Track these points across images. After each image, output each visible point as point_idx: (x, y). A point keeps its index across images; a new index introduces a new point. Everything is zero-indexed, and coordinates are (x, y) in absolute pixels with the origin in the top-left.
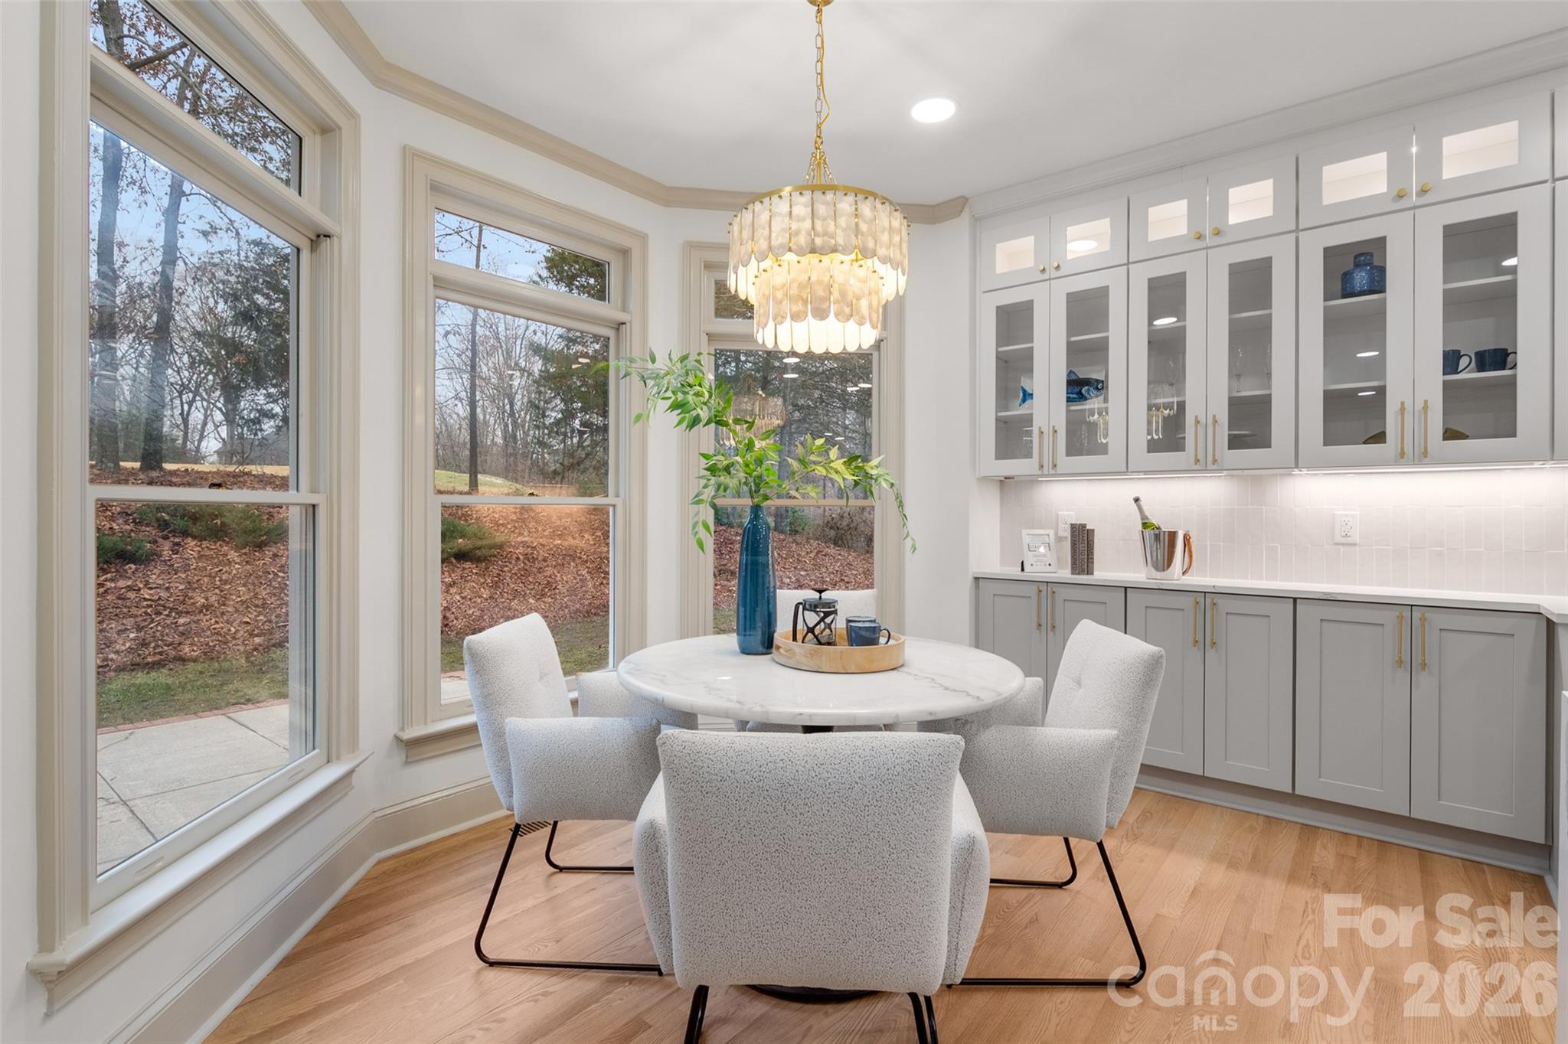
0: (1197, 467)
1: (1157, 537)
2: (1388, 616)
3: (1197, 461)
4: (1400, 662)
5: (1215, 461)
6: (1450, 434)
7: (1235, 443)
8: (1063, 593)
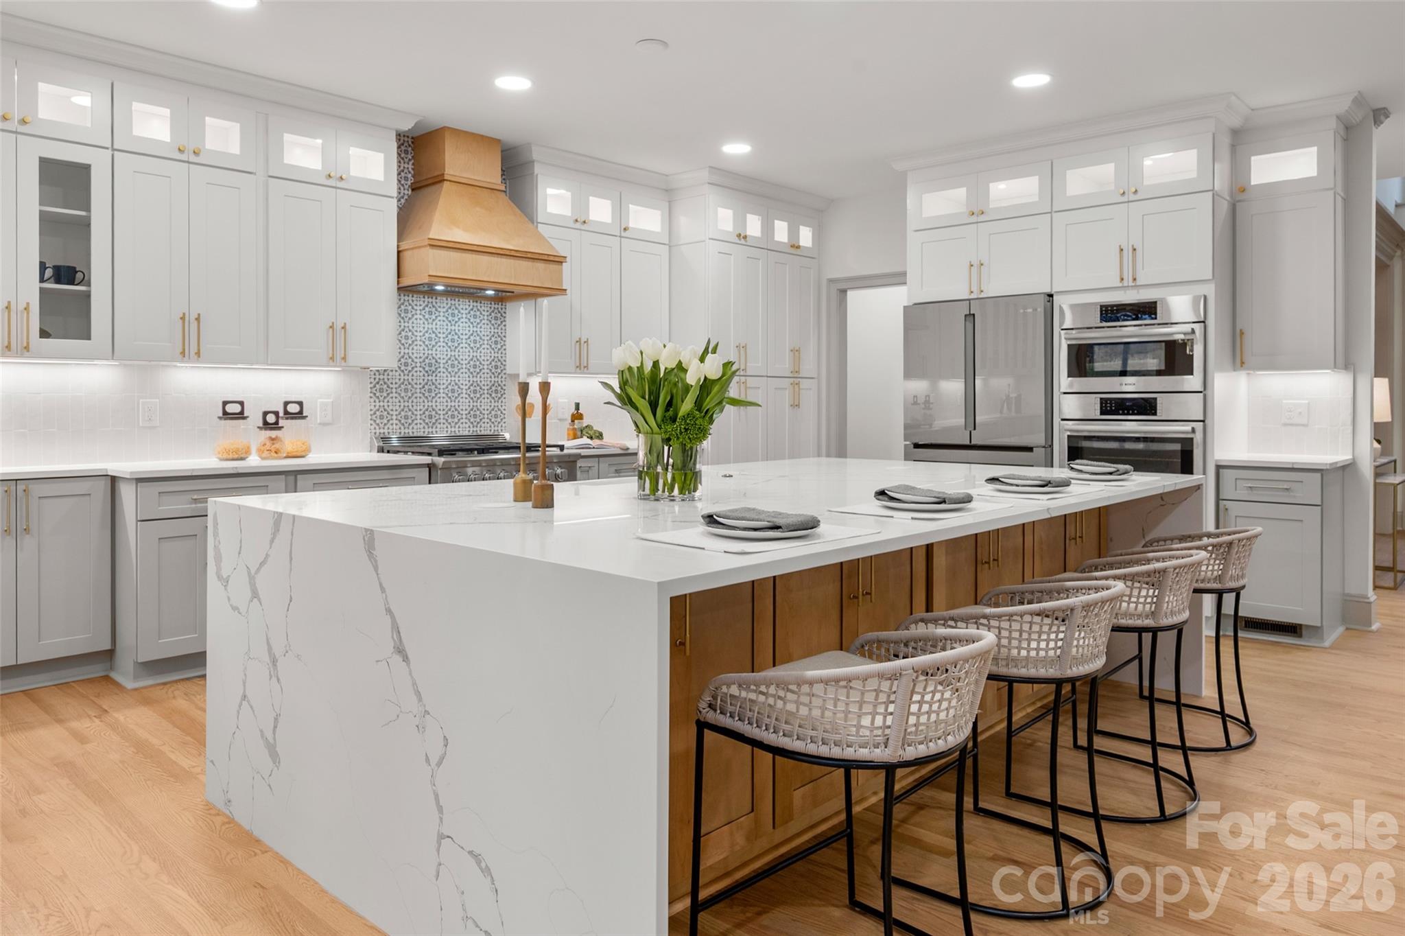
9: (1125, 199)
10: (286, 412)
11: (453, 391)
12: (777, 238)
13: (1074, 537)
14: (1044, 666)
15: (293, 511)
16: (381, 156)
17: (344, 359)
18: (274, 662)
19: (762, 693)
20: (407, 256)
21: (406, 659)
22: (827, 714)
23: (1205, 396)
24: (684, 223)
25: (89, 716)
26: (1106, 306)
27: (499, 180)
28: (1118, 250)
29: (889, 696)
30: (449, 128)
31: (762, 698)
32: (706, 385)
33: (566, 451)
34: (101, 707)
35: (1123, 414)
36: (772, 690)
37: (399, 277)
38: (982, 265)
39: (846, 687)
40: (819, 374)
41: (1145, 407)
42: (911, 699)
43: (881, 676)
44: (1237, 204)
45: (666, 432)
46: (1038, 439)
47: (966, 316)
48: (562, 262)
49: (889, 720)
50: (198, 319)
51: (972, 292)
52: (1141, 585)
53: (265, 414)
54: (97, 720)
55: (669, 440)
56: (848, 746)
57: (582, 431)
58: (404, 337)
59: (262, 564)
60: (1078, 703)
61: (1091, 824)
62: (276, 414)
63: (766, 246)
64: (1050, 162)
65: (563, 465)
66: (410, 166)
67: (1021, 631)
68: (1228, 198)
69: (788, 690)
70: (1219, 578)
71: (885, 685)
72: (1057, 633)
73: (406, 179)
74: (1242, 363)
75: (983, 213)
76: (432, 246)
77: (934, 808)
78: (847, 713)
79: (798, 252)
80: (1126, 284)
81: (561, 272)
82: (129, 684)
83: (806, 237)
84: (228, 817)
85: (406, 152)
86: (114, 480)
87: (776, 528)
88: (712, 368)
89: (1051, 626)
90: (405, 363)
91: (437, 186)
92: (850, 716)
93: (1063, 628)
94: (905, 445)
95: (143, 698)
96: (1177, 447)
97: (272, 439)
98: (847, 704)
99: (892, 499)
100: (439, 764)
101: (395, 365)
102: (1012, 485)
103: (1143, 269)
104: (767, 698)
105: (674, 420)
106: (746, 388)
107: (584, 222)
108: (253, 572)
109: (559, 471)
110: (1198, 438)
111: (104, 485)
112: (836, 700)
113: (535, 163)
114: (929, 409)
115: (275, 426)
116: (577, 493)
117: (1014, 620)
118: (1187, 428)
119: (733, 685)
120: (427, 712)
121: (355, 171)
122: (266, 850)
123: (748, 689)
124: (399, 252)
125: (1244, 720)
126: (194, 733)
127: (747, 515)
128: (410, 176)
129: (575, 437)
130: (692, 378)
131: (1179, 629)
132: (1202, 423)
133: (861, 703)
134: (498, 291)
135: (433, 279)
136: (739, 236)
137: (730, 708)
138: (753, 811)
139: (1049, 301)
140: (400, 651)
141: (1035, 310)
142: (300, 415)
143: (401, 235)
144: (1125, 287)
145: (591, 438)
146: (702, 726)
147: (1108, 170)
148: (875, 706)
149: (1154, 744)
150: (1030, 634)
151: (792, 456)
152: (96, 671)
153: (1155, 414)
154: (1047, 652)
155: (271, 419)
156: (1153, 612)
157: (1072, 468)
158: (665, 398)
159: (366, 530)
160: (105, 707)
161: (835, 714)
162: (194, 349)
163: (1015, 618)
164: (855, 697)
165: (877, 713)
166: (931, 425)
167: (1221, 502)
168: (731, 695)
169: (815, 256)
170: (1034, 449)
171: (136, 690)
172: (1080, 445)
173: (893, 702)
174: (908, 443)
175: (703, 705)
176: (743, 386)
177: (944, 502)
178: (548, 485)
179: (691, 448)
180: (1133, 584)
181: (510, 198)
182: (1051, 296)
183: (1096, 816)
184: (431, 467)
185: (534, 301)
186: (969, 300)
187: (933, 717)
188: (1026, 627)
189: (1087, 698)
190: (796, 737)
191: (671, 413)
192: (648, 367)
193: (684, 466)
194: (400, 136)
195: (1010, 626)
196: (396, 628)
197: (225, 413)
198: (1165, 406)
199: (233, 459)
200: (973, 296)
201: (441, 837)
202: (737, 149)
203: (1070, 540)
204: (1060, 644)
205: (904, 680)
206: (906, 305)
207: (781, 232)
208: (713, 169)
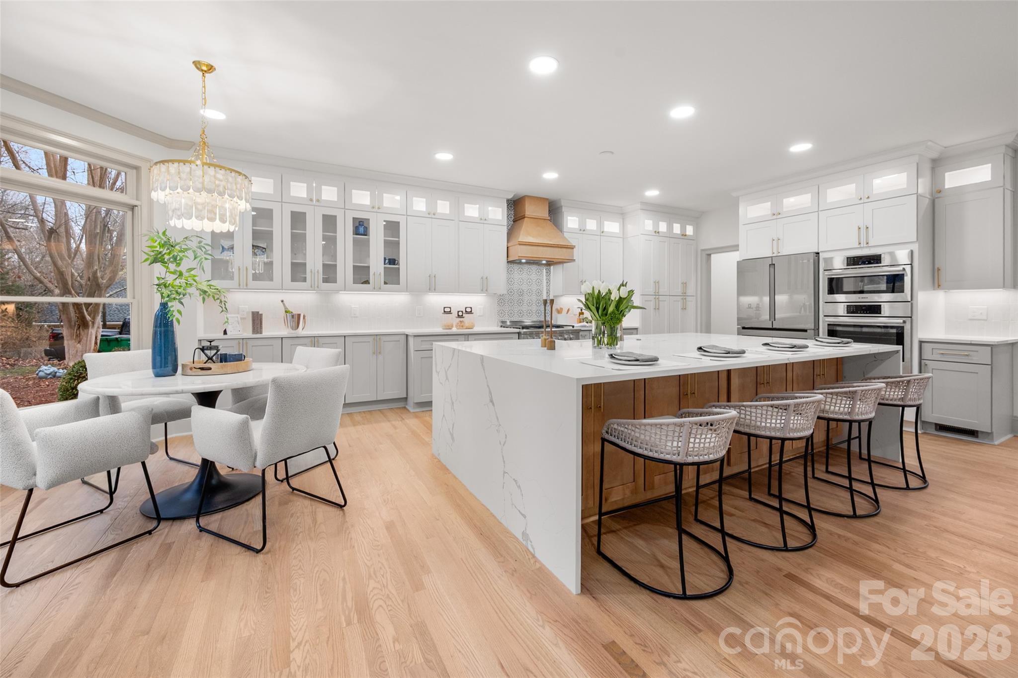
0: (311, 289)
1: (293, 316)
2: (370, 339)
3: (311, 286)
4: (374, 353)
5: (318, 287)
6: (385, 283)
7: (326, 280)
8: (251, 343)
9: (862, 201)
10: (466, 311)
11: (530, 303)
12: (674, 232)
13: (819, 374)
14: (775, 431)
15: (460, 348)
16: (500, 209)
17: (487, 290)
18: (453, 403)
19: (626, 428)
20: (510, 248)
21: (493, 404)
22: (652, 439)
23: (912, 304)
24: (630, 227)
25: (398, 421)
26: (850, 258)
27: (548, 216)
28: (857, 228)
29: (679, 434)
30: (527, 196)
31: (626, 430)
32: (621, 300)
33: (575, 328)
34: (402, 418)
35: (860, 313)
36: (630, 427)
37: (507, 257)
38: (779, 239)
39: (659, 428)
40: (696, 294)
41: (875, 309)
42: (690, 436)
43: (675, 424)
44: (936, 199)
45: (603, 320)
46: (810, 325)
47: (770, 265)
48: (573, 248)
49: (680, 444)
50: (435, 276)
51: (774, 253)
52: (842, 398)
53: (458, 312)
54: (400, 422)
55: (604, 323)
56: (661, 453)
57: (583, 320)
58: (509, 281)
59: (449, 367)
60: (815, 456)
61: (806, 511)
62: (462, 312)
63: (670, 235)
64: (817, 186)
65: (573, 334)
66: (513, 212)
67: (762, 414)
68: (929, 197)
69: (636, 427)
70: (902, 399)
71: (677, 429)
72: (781, 416)
73: (511, 218)
74: (939, 286)
75: (780, 214)
76: (520, 244)
77: (728, 494)
78: (661, 439)
79: (686, 237)
80: (862, 246)
81: (573, 253)
82: (412, 410)
83: (690, 230)
84: (438, 460)
85: (511, 207)
86: (407, 335)
87: (637, 360)
88: (624, 293)
89: (778, 413)
90: (510, 292)
91: (523, 220)
92: (662, 440)
93: (784, 414)
94: (738, 328)
95: (416, 415)
96: (894, 331)
97: (460, 321)
98: (660, 435)
99: (705, 351)
100: (504, 445)
101: (505, 292)
102: (775, 347)
103: (873, 237)
104: (628, 430)
105: (606, 315)
106: (659, 301)
107: (584, 230)
108: (446, 370)
109: (572, 336)
110: (907, 328)
111: (404, 337)
112: (656, 434)
113: (563, 207)
114: (758, 310)
115: (462, 317)
116: (581, 346)
117: (758, 409)
118: (901, 321)
119: (616, 424)
120: (500, 425)
121: (491, 216)
122: (450, 473)
123: (621, 426)
124: (508, 247)
125: (922, 475)
126: (429, 427)
127: (627, 355)
128: (512, 216)
129: (580, 322)
130: (614, 296)
131: (870, 422)
132: (910, 318)
133: (667, 436)
134: (549, 261)
135: (520, 258)
136: (655, 232)
137: (614, 433)
138: (634, 481)
139: (817, 256)
140: (492, 401)
141: (809, 261)
142: (471, 312)
143: (508, 241)
144: (862, 247)
145: (587, 323)
146: (604, 440)
147: (851, 188)
148: (673, 437)
149: (850, 478)
150: (766, 416)
151: (682, 332)
152: (401, 405)
153: (880, 313)
154: (776, 425)
155: (460, 314)
156: (849, 412)
157: (817, 340)
158: (603, 305)
159: (481, 355)
160: (404, 417)
161: (655, 439)
162: (433, 288)
163: (758, 407)
164: (664, 433)
165: (674, 441)
166: (758, 319)
167: (922, 361)
168: (614, 428)
169: (694, 239)
170: (808, 331)
171: (413, 412)
172: (834, 329)
173: (681, 436)
174: (739, 327)
175: (604, 431)
176: (657, 300)
177: (729, 353)
178: (552, 341)
179: (614, 327)
180: (837, 397)
181: (554, 224)
182: (818, 253)
183: (809, 508)
184: (519, 333)
185: (562, 265)
186: (772, 257)
187: (702, 445)
188: (764, 412)
189: (825, 455)
190: (639, 447)
191: (605, 312)
192: (596, 292)
193: (611, 334)
194: (508, 200)
195: (756, 411)
196: (490, 393)
197: (444, 311)
198: (886, 310)
199: (447, 329)
200: (774, 255)
201: (505, 473)
202: (652, 193)
203: (817, 375)
204: (783, 421)
205: (685, 427)
206: (738, 260)
207: (677, 228)
208: (642, 203)
